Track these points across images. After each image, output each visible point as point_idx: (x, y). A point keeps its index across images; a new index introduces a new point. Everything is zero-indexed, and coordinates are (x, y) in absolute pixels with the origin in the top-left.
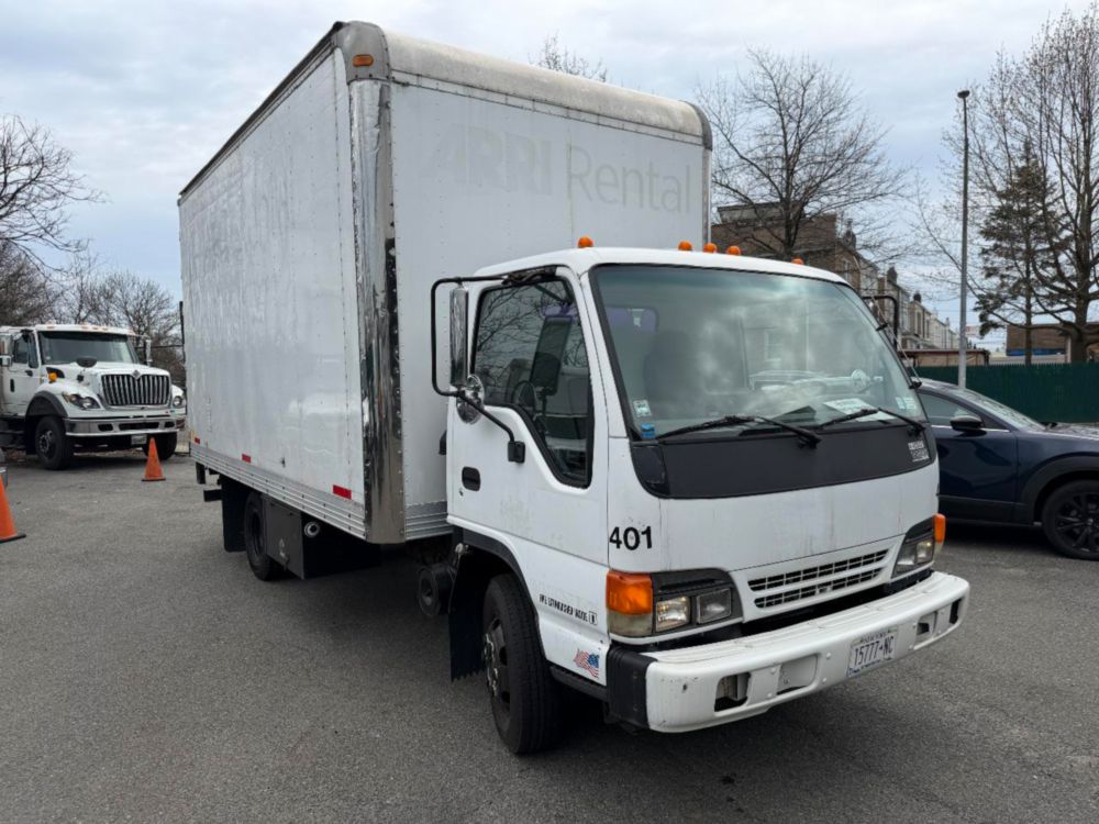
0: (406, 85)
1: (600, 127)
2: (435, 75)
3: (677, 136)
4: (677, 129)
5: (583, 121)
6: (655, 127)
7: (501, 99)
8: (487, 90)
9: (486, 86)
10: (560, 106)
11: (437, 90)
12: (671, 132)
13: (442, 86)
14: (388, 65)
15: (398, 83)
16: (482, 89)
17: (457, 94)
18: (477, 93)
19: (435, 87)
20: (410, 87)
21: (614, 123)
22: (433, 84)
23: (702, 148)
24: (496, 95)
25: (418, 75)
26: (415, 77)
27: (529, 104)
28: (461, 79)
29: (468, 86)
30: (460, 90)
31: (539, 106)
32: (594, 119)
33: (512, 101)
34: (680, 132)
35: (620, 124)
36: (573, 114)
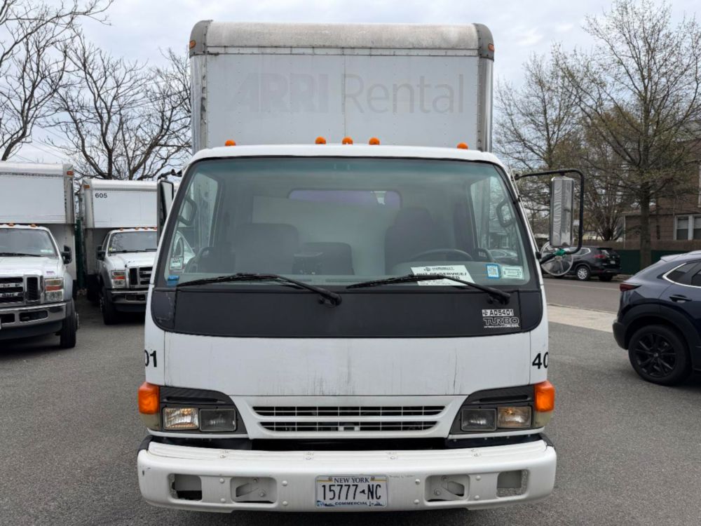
0: (217, 54)
1: (373, 57)
2: (237, 44)
3: (450, 53)
4: (450, 47)
5: (357, 55)
6: (427, 48)
7: (288, 51)
8: (276, 47)
9: (275, 44)
10: (337, 47)
11: (238, 54)
12: (442, 49)
13: (242, 51)
14: (205, 44)
15: (212, 54)
16: (272, 47)
17: (253, 54)
18: (268, 51)
19: (237, 52)
20: (220, 56)
21: (387, 52)
22: (235, 50)
23: (478, 58)
24: (283, 49)
25: (225, 47)
26: (223, 48)
27: (310, 51)
28: (256, 44)
29: (261, 47)
30: (256, 50)
31: (318, 51)
32: (367, 52)
33: (295, 51)
34: (453, 49)
35: (392, 52)
36: (347, 51)
